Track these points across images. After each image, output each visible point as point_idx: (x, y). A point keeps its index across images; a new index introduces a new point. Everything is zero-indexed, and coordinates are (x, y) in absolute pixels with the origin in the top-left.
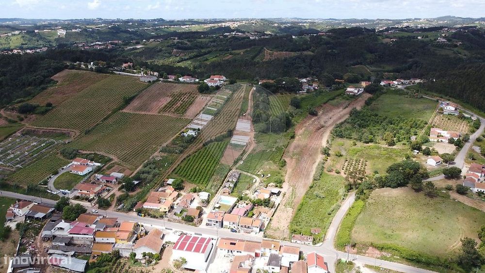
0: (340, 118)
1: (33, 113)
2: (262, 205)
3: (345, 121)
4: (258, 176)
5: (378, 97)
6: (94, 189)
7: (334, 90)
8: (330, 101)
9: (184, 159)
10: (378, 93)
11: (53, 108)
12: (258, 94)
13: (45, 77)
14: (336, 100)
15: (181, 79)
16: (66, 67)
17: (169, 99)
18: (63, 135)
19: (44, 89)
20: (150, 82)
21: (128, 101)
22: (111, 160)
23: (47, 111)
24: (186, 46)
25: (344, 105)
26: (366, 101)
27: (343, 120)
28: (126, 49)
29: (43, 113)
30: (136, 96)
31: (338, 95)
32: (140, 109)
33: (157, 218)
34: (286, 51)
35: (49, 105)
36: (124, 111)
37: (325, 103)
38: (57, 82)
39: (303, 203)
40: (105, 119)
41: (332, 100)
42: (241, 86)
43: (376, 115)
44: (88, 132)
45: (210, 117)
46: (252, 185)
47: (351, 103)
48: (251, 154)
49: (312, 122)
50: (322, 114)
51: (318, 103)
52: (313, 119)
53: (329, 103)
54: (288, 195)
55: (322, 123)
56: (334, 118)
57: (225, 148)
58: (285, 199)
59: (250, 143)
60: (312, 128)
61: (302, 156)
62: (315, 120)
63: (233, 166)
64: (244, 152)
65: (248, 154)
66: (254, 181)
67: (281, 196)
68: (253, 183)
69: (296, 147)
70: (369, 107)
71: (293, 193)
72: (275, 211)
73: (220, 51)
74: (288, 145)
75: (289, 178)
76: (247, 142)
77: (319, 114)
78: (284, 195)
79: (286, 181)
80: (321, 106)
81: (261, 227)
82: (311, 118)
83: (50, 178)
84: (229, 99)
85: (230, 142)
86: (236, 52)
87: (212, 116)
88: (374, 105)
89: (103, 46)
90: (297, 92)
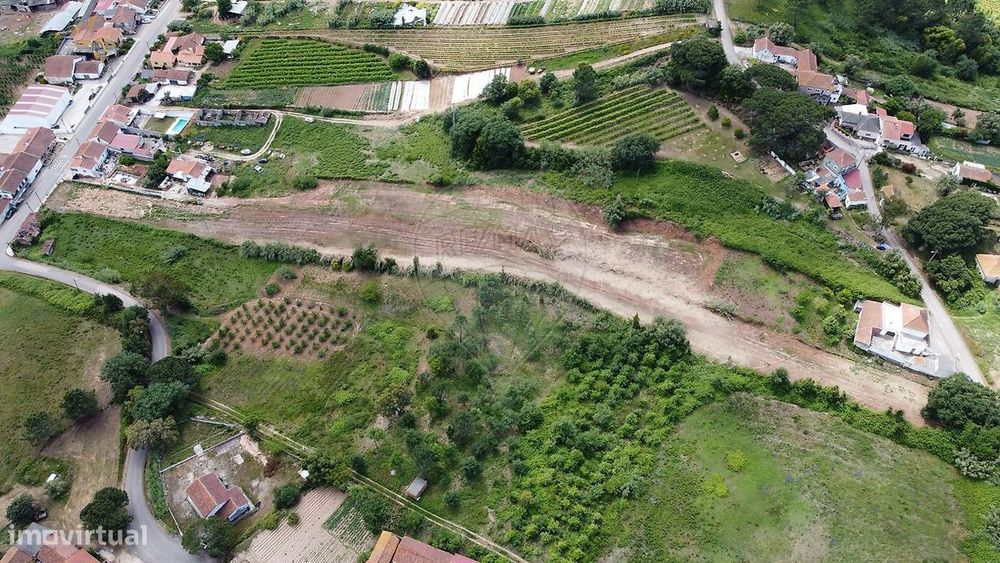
9: (311, 38)
37: (728, 246)
45: (501, 19)
46: (231, 151)
47: (772, 328)
48: (351, 127)
49: (558, 227)
50: (637, 248)
51: (709, 224)
52: (584, 224)
53: (735, 257)
54: (193, 209)
55: (566, 249)
56: (621, 284)
57: (366, 81)
58: (179, 204)
59: (400, 117)
60: (520, 227)
61: (342, 215)
62: (582, 230)
63: (297, 110)
64: (362, 115)
65: (354, 122)
66: (243, 152)
67: (191, 198)
68: (237, 152)
69: (389, 200)
70: (763, 397)
71: (201, 216)
72: (132, 193)
74: (395, 183)
75: (254, 205)
76: (405, 106)
77: (636, 239)
78: (191, 202)
79: (243, 201)
80: (699, 238)
81: (85, 177)
82: (592, 217)
84: (607, 17)
85: (394, 86)
87: (504, 20)
88: (796, 418)
90: (773, 154)
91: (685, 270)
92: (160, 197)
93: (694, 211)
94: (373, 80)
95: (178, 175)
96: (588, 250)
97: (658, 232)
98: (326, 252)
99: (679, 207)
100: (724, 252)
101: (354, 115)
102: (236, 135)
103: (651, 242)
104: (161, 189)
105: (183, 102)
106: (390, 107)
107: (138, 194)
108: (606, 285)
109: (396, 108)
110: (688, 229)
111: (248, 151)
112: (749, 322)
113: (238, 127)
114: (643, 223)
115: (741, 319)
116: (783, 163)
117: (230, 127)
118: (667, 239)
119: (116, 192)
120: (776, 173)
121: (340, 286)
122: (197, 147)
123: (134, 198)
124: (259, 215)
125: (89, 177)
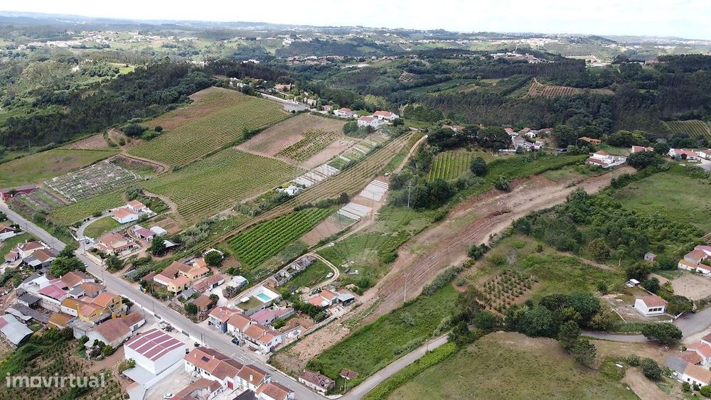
0: (549, 202)
1: (140, 138)
2: (307, 313)
3: (553, 208)
4: (341, 269)
5: (646, 175)
6: (114, 242)
7: (570, 154)
8: (550, 172)
9: (255, 224)
10: (649, 169)
11: (162, 133)
12: (429, 146)
13: (180, 93)
14: (560, 172)
15: (336, 112)
16: (214, 84)
17: (300, 138)
18: (151, 169)
19: (172, 108)
20: (294, 112)
21: (248, 136)
22: (167, 209)
23: (153, 136)
24: (423, 68)
25: (569, 182)
26: (613, 180)
27: (550, 206)
28: (343, 68)
29: (148, 139)
30: (265, 129)
31: (569, 164)
32: (258, 148)
33: (158, 298)
34: (568, 85)
35: (159, 129)
36: (239, 148)
37: (538, 174)
38: (193, 101)
39: (372, 325)
41: (553, 170)
42: (410, 130)
43: (618, 207)
44: (176, 170)
45: (334, 171)
46: (321, 281)
47: (586, 179)
48: (355, 234)
49: (493, 202)
50: (521, 191)
51: (525, 173)
52: (498, 197)
53: (545, 175)
54: (363, 307)
55: (509, 205)
56: (539, 201)
57: (323, 219)
58: (352, 313)
59: (366, 219)
60: (485, 211)
61: (430, 253)
62: (501, 199)
63: (315, 247)
64: (349, 229)
65: (352, 233)
66: (328, 276)
67: (350, 307)
68: (324, 279)
69: (433, 236)
70: (617, 191)
71: (374, 306)
72: (320, 328)
73: (465, 78)
74: (422, 231)
75: (387, 282)
76: (363, 215)
77: (517, 190)
78: (356, 307)
79: (377, 286)
80: (528, 178)
81: (276, 346)
82: (496, 194)
83: (88, 219)
84: (378, 147)
85: (338, 212)
86: (487, 81)
87: (337, 170)
88: (630, 188)
89: (316, 62)
90: (500, 150)
91: (543, 186)
92: (336, 319)
93: (516, 172)
94: (326, 216)
95: (325, 303)
96: (514, 201)
97: (518, 185)
98: (456, 265)
99: (511, 174)
100: (540, 176)
101: (346, 231)
102: (309, 275)
103: (521, 188)
104: (329, 316)
106: (355, 219)
107: (322, 327)
108: (537, 204)
109: (357, 217)
110: (522, 178)
111: (331, 274)
113: (302, 272)
114: (511, 185)
116: (507, 150)
118: (523, 184)
120: (510, 153)
121: (481, 269)
122: (300, 293)
123: (325, 329)
124: (397, 282)
125: (279, 344)
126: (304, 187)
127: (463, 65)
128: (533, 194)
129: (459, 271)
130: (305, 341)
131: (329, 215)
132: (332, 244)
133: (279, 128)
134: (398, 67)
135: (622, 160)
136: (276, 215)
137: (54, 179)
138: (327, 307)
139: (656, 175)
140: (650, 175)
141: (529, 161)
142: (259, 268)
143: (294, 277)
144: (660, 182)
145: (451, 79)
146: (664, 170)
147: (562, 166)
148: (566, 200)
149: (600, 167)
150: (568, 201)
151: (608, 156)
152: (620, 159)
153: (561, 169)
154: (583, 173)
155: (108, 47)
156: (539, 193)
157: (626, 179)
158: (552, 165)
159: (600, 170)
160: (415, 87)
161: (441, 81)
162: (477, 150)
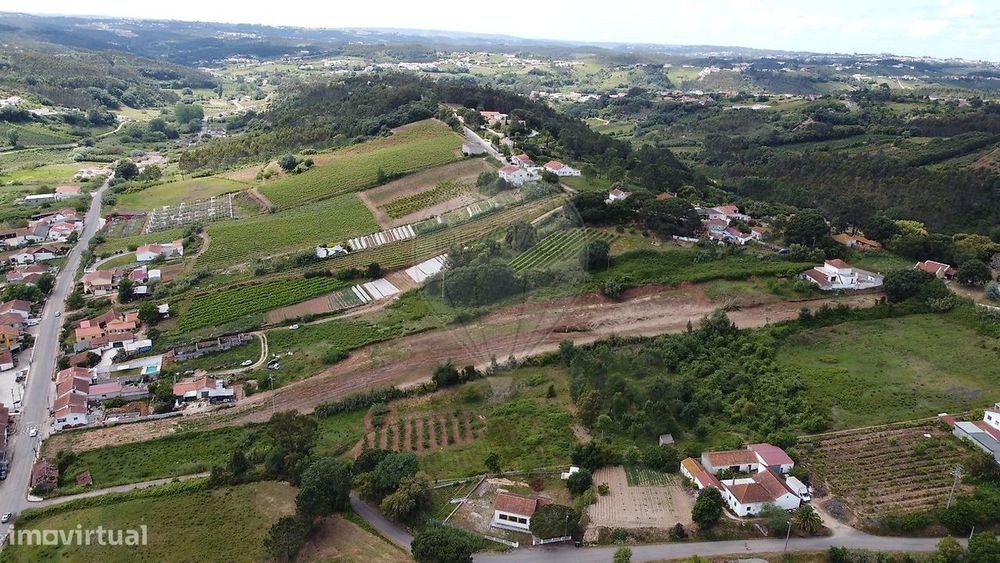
0: (669, 327)
1: (288, 171)
3: (655, 338)
4: (268, 359)
6: (95, 278)
7: (789, 259)
10: (909, 302)
11: (310, 168)
14: (737, 284)
15: (513, 159)
16: (434, 114)
17: (430, 188)
20: (466, 154)
21: (383, 180)
22: (192, 253)
23: (300, 171)
24: (841, 115)
27: (653, 334)
28: (726, 109)
29: (294, 173)
31: (766, 275)
32: (378, 197)
33: (61, 345)
35: (309, 163)
36: (361, 195)
37: (697, 282)
38: (392, 134)
39: (201, 433)
40: (320, 200)
42: (563, 191)
44: (273, 211)
45: (409, 235)
46: (229, 368)
47: (769, 304)
48: (340, 320)
49: (575, 312)
50: (643, 303)
51: (676, 277)
52: (591, 306)
53: (708, 286)
54: (229, 411)
55: (596, 321)
56: (653, 323)
57: (326, 293)
58: (209, 414)
59: (379, 302)
60: (548, 323)
61: (393, 362)
62: (594, 309)
63: (273, 326)
64: (342, 311)
65: (338, 318)
66: (243, 363)
67: (216, 406)
68: (237, 366)
69: (426, 342)
70: (804, 332)
71: (242, 413)
72: (146, 421)
73: (887, 133)
74: (420, 332)
75: (294, 388)
76: (377, 296)
77: (636, 301)
78: (221, 408)
79: (279, 390)
80: (675, 286)
81: (75, 426)
82: (594, 301)
83: (121, 252)
84: (495, 211)
85: (354, 289)
86: (917, 140)
87: (413, 234)
88: (833, 331)
89: (693, 100)
90: (675, 237)
92: (181, 415)
93: (660, 273)
94: (332, 290)
95: (192, 393)
96: (611, 316)
97: (646, 293)
98: (403, 387)
99: (648, 275)
100: (699, 287)
101: (335, 313)
102: (224, 357)
103: (647, 299)
104: (177, 410)
105: (142, 353)
106: (364, 300)
107: (153, 419)
108: (644, 328)
109: (369, 299)
110: (664, 284)
111: (249, 362)
112: (752, 306)
113: (222, 351)
114: (632, 291)
115: (747, 308)
116: (685, 239)
117: (214, 353)
118: (655, 294)
119: (124, 426)
120: (687, 242)
121: (434, 401)
122: (188, 376)
123: (151, 424)
124: (306, 392)
125: (81, 425)
126: (349, 249)
127: (916, 113)
128: (656, 310)
129: (396, 395)
130: (109, 431)
131: (337, 289)
132: (296, 326)
133: (428, 174)
134: (804, 112)
135: (874, 281)
136: (277, 279)
137: (165, 207)
138: (193, 399)
139: (916, 318)
140: (903, 315)
141: (704, 260)
142: (181, 336)
143: (205, 355)
144: (906, 331)
145: (862, 133)
146: (936, 311)
147: (749, 275)
148: (686, 330)
149: (815, 287)
150: (690, 332)
151: (849, 271)
152: (870, 278)
153: (745, 280)
154: (776, 292)
155: (467, 71)
156: (668, 310)
157: (844, 313)
158: (737, 271)
159: (814, 291)
160: (793, 143)
161: (842, 135)
162: (632, 233)
